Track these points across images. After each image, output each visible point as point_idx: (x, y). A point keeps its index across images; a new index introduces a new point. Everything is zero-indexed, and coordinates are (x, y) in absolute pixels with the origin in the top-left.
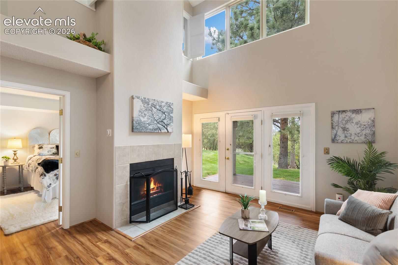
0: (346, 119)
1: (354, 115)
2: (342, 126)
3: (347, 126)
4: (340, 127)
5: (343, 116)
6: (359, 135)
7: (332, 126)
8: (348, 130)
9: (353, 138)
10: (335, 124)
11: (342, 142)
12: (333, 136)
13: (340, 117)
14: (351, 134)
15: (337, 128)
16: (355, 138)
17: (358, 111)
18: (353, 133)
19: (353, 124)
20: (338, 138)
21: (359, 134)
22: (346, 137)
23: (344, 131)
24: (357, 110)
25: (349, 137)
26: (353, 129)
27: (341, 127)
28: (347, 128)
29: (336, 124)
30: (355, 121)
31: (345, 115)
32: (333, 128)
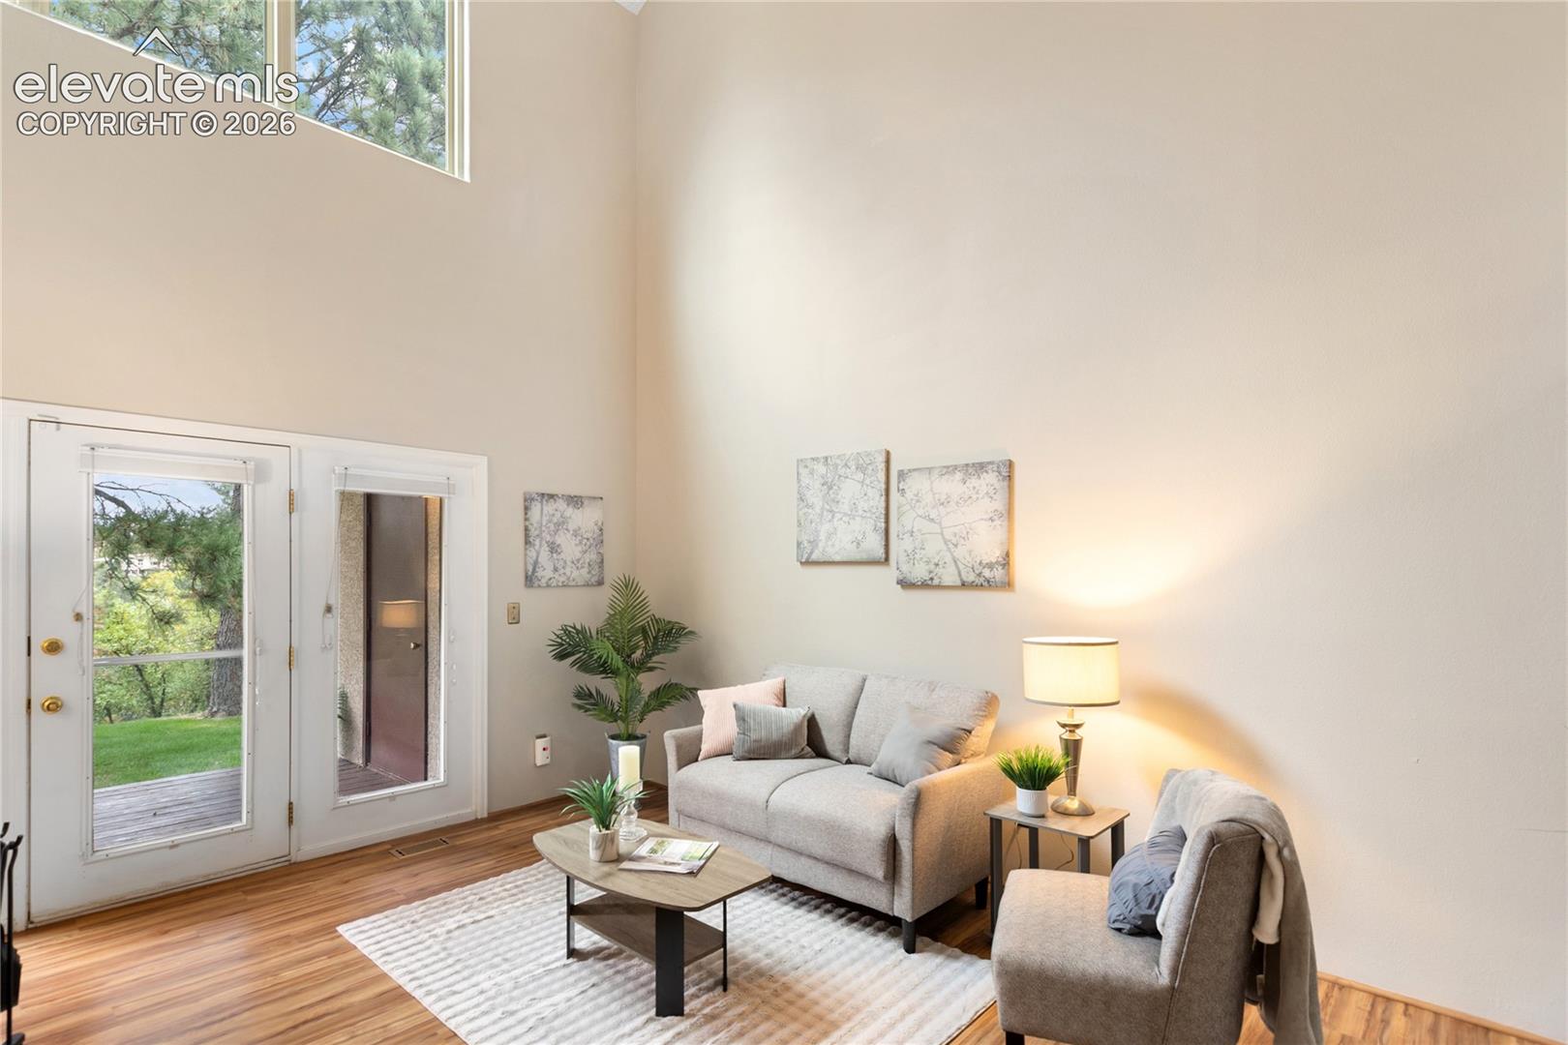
0: (555, 520)
1: (570, 511)
2: (548, 538)
3: (559, 540)
4: (544, 542)
5: (549, 507)
6: (579, 565)
7: (527, 536)
8: (559, 551)
9: (568, 571)
10: (533, 532)
11: (548, 586)
12: (530, 568)
13: (545, 512)
14: (565, 562)
15: (537, 542)
16: (572, 572)
17: (575, 501)
18: (569, 559)
19: (569, 535)
20: (540, 573)
21: (578, 560)
22: (556, 570)
23: (552, 553)
24: (576, 497)
25: (562, 571)
26: (570, 548)
27: (547, 542)
28: (559, 546)
29: (537, 532)
30: (572, 526)
31: (555, 506)
32: (527, 542)
